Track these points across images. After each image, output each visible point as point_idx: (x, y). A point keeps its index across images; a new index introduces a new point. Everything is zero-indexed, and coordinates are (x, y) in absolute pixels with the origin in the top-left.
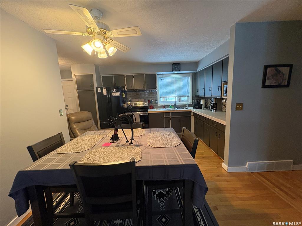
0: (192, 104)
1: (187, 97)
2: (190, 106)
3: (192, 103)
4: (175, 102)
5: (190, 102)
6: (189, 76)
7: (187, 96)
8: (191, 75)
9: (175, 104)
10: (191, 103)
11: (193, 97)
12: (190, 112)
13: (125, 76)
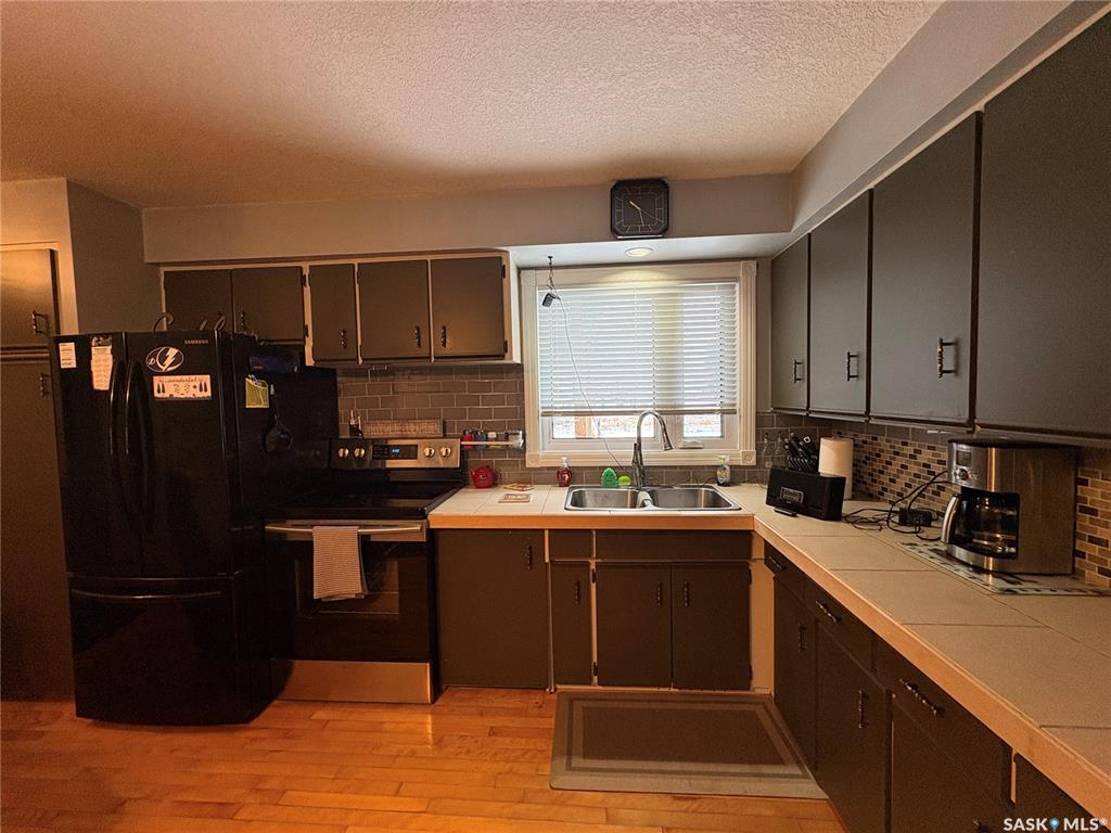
0: (752, 461)
1: (717, 418)
2: (738, 476)
3: (758, 460)
4: (638, 447)
5: (741, 450)
6: (736, 279)
7: (723, 412)
8: (747, 274)
9: (638, 459)
10: (746, 456)
11: (760, 420)
12: (740, 539)
13: (306, 272)
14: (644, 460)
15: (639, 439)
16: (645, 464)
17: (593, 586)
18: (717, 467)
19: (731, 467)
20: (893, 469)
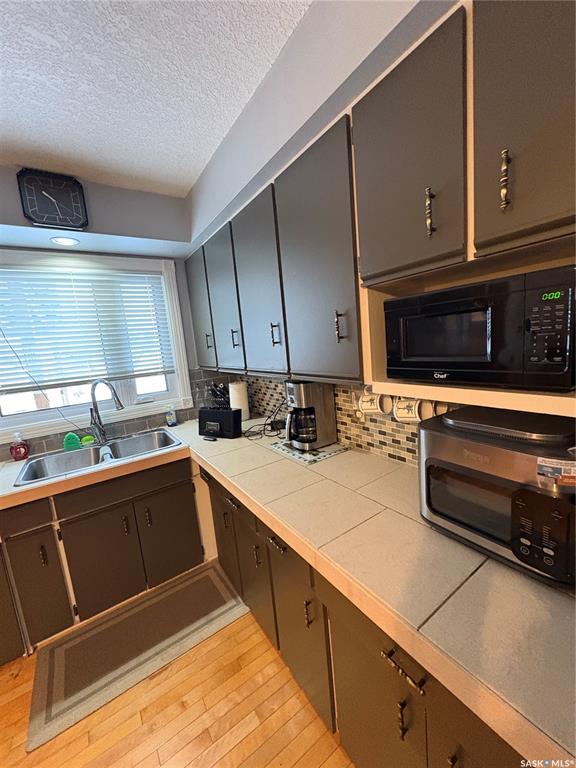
3: (194, 403)
4: (94, 410)
5: (183, 399)
6: (161, 273)
7: (165, 373)
8: (167, 270)
9: (96, 420)
14: (102, 420)
15: (95, 404)
16: (103, 423)
17: (61, 544)
18: (165, 413)
19: (176, 411)
20: (267, 397)
